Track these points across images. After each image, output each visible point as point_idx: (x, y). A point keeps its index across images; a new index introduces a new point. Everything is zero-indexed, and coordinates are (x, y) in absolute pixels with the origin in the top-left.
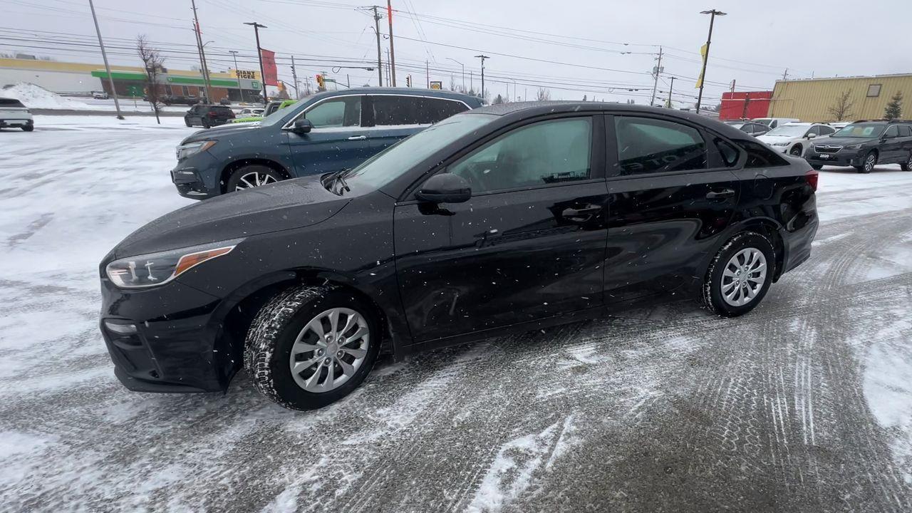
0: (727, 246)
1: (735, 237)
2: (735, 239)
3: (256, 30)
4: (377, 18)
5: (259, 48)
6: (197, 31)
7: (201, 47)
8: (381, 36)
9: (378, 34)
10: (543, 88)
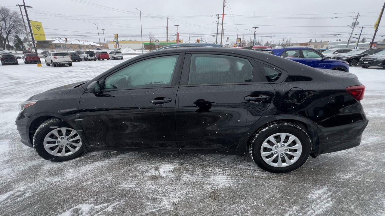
0: (265, 129)
1: (272, 124)
2: (271, 126)
3: (177, 27)
4: (218, 18)
5: (177, 33)
6: (167, 29)
7: (167, 34)
8: (219, 24)
9: (218, 24)
10: (284, 38)
